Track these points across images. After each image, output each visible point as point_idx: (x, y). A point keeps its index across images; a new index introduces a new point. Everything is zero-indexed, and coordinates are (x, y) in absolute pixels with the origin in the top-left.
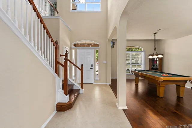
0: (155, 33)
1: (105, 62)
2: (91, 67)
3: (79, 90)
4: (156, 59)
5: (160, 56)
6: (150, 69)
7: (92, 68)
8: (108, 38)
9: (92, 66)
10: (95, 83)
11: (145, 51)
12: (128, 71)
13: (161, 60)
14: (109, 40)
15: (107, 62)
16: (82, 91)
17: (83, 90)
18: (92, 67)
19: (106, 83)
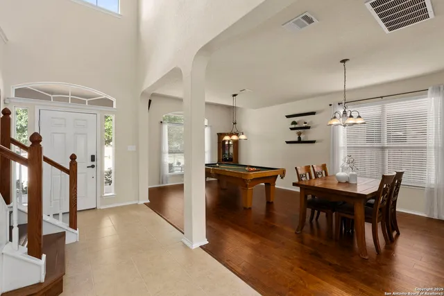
0: (235, 95)
1: (131, 148)
2: (91, 164)
3: (62, 235)
4: (229, 141)
5: (234, 138)
6: (219, 161)
7: (93, 166)
8: (144, 89)
9: (93, 158)
10: (102, 208)
11: (211, 126)
12: (179, 167)
13: (236, 143)
14: (143, 94)
15: (137, 148)
16: (72, 237)
17: (77, 232)
18: (94, 163)
19: (134, 202)
